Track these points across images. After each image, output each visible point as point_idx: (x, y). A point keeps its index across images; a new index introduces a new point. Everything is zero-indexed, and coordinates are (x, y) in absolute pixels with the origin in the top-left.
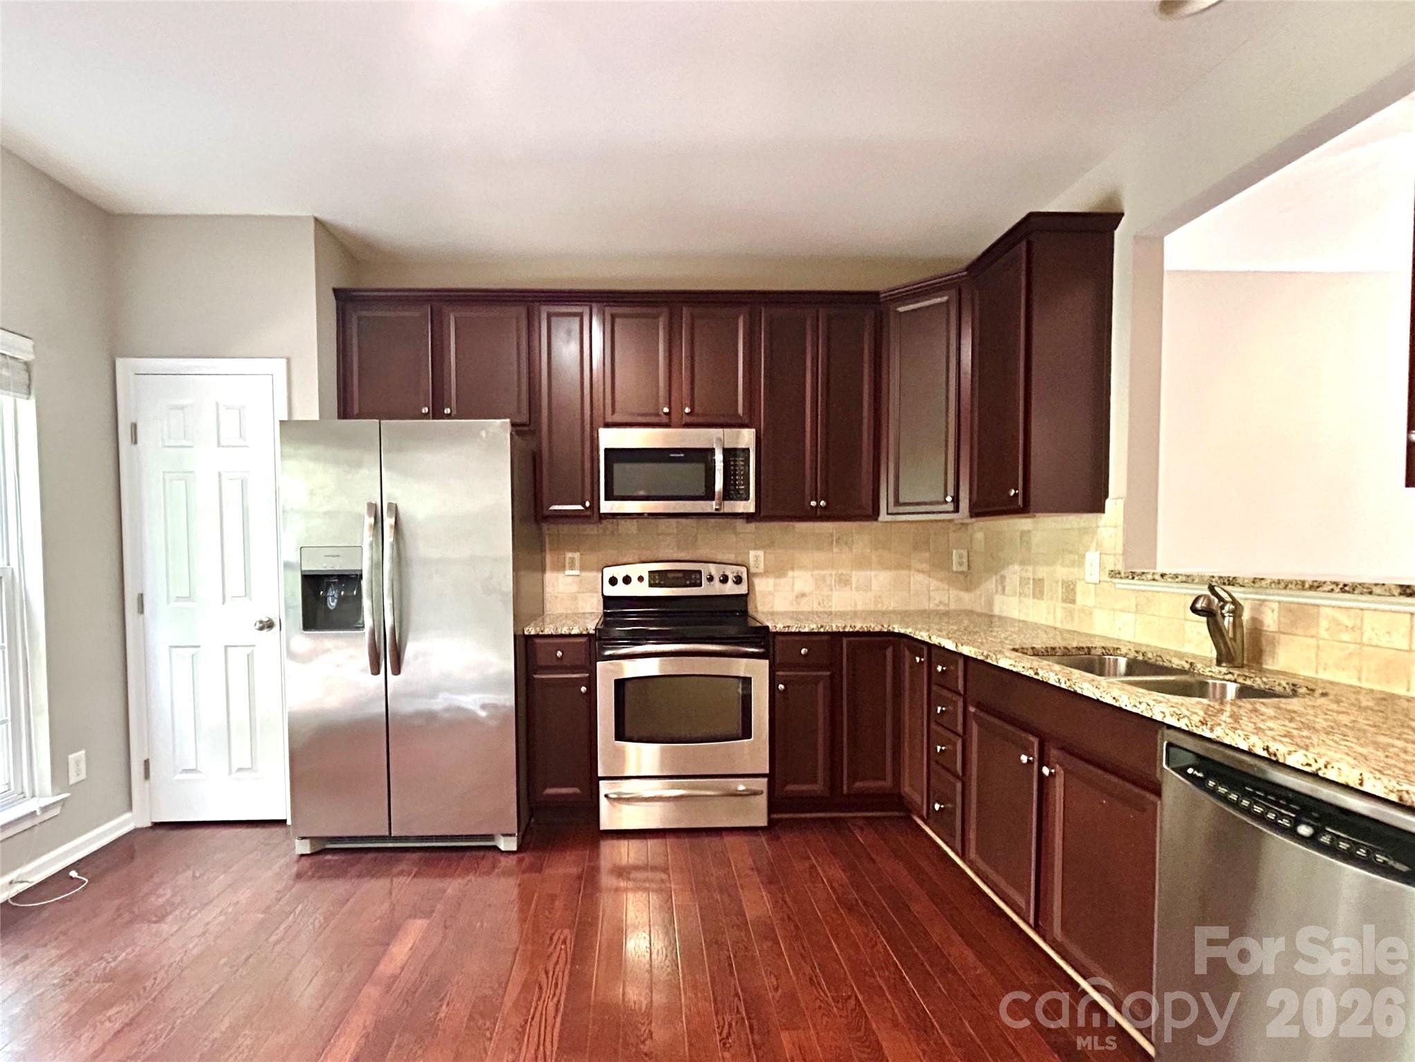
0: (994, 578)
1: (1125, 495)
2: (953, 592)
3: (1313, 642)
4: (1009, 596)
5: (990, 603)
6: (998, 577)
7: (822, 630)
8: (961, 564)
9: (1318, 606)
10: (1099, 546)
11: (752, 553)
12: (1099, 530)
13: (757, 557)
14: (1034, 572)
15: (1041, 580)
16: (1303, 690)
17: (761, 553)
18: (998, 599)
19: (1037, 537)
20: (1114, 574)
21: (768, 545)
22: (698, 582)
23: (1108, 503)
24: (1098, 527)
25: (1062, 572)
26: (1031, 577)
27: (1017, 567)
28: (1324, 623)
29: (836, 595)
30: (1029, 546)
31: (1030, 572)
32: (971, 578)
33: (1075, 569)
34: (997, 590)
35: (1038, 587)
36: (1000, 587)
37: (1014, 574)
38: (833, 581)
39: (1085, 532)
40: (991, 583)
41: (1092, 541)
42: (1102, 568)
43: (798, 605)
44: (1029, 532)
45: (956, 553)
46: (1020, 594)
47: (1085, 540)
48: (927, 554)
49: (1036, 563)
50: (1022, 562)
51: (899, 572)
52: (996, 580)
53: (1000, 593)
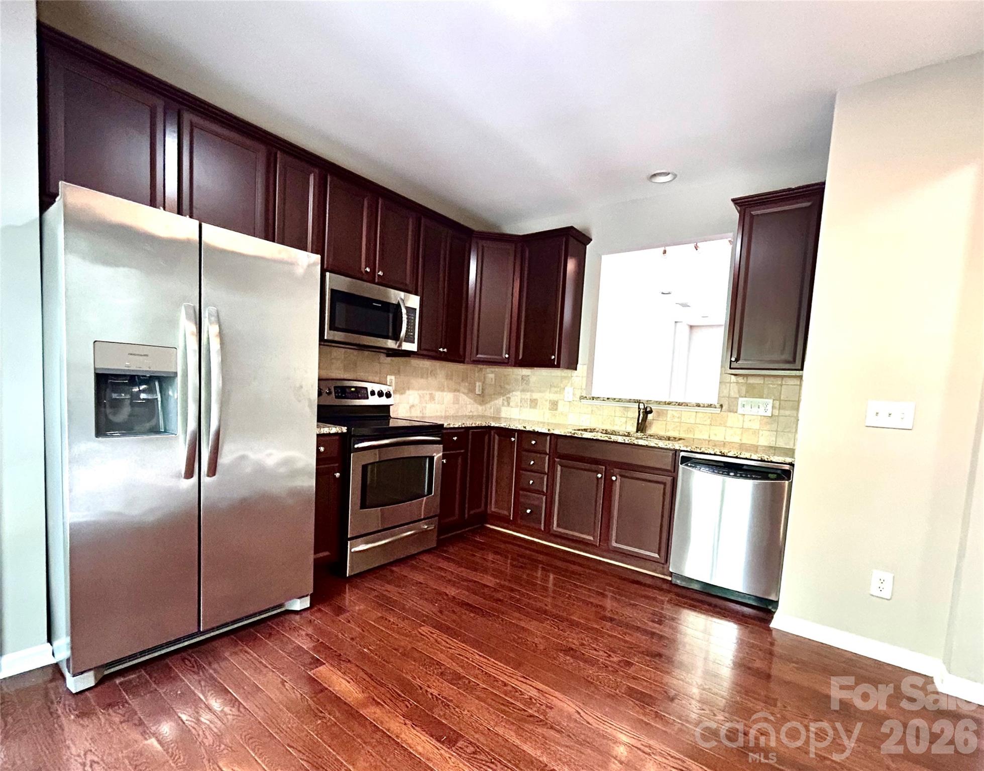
0: (502, 399)
1: (587, 362)
2: (476, 405)
3: (665, 422)
4: (512, 407)
5: (498, 411)
6: (505, 398)
7: (463, 426)
8: (479, 391)
9: (667, 410)
10: (572, 385)
11: (389, 377)
12: (573, 378)
13: (391, 380)
14: (531, 395)
15: (536, 400)
16: (672, 438)
17: (393, 377)
18: (504, 409)
19: (533, 379)
20: (582, 398)
21: (397, 373)
22: (366, 395)
23: (578, 366)
24: (572, 377)
25: (550, 396)
26: (529, 398)
27: (518, 393)
28: (669, 416)
29: (428, 406)
30: (528, 383)
31: (528, 396)
32: (482, 398)
33: (558, 395)
34: (503, 405)
35: (534, 403)
36: (506, 403)
37: (516, 396)
38: (427, 397)
39: (565, 377)
40: (499, 401)
41: (568, 383)
42: (574, 395)
43: (411, 412)
44: (528, 376)
45: (478, 384)
46: (521, 406)
47: (565, 381)
48: (467, 384)
49: (532, 391)
50: (523, 391)
51: (456, 393)
52: (503, 400)
53: (506, 406)
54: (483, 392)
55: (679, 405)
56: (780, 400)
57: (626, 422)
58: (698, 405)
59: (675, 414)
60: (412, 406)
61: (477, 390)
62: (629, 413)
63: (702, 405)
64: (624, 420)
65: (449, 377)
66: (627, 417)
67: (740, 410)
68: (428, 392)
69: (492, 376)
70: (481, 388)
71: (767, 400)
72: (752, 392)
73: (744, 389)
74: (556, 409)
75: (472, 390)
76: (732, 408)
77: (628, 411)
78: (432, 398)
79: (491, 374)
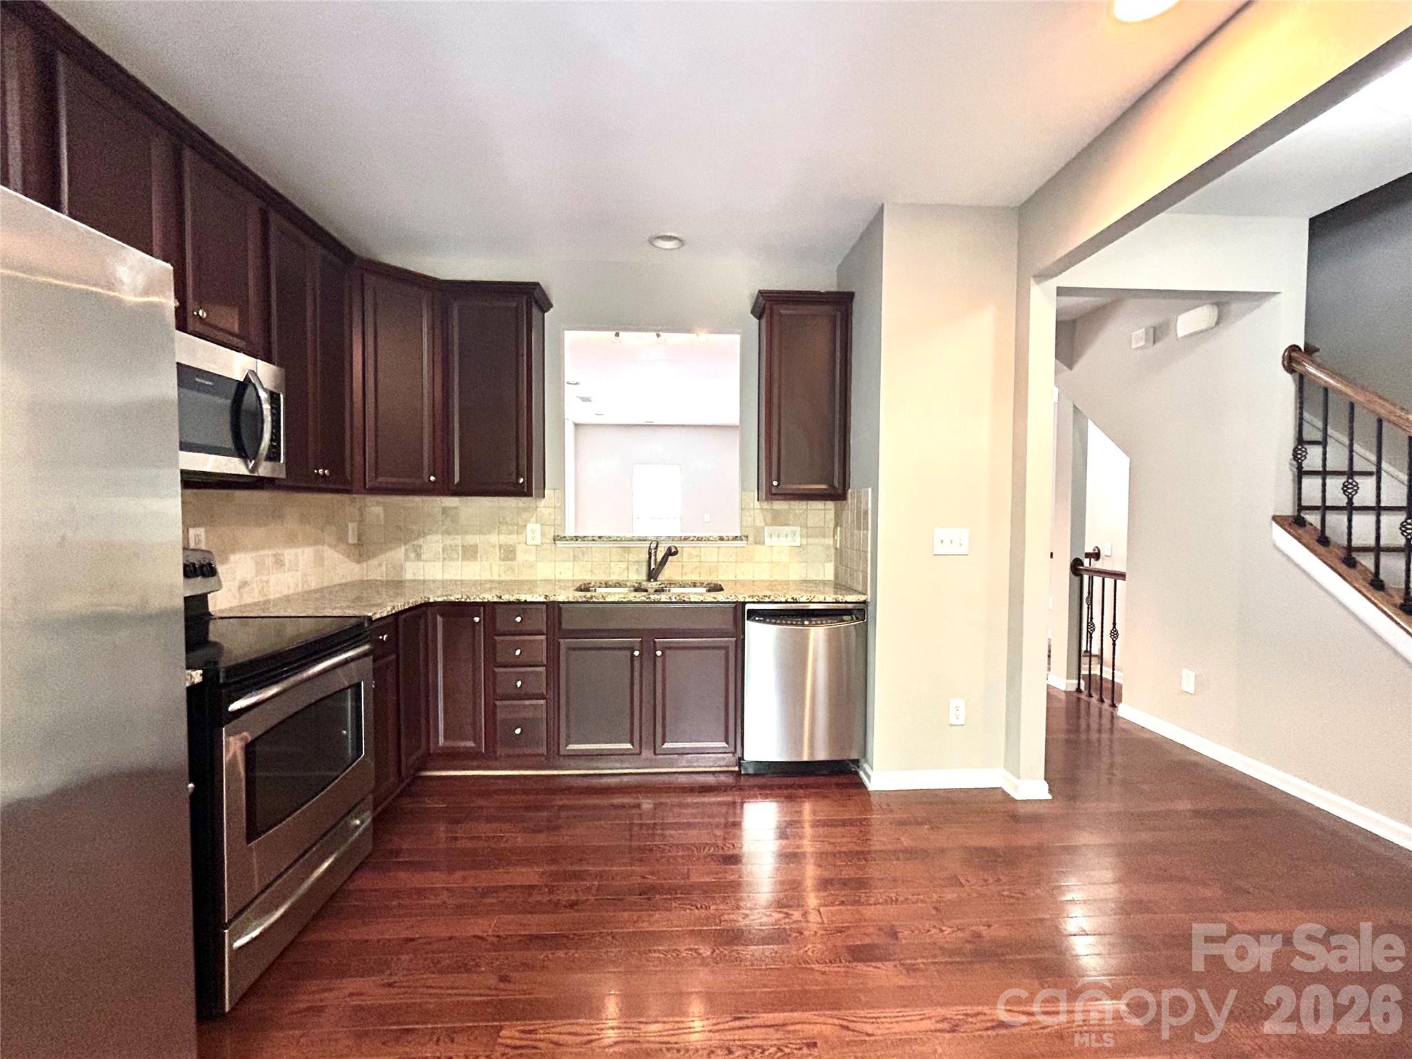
0: (403, 549)
2: (349, 564)
4: (428, 562)
5: (398, 570)
6: (409, 547)
8: (354, 538)
10: (538, 520)
12: (537, 510)
14: (464, 540)
15: (474, 546)
17: (201, 531)
18: (412, 567)
19: (465, 513)
20: (557, 538)
23: (546, 491)
24: (537, 507)
25: (500, 538)
26: (459, 544)
27: (437, 537)
29: (273, 579)
30: (455, 520)
31: (458, 540)
32: (361, 550)
33: (515, 536)
34: (407, 558)
35: (470, 553)
36: (412, 555)
37: (433, 544)
38: (269, 561)
39: (525, 510)
40: (399, 553)
41: (532, 517)
42: (543, 534)
43: (241, 596)
44: (455, 508)
45: (351, 526)
46: (444, 559)
47: (525, 515)
48: (334, 528)
49: (466, 533)
50: (447, 532)
51: (316, 548)
52: (406, 550)
53: (413, 561)
54: (359, 539)
55: (698, 540)
56: (807, 527)
57: (628, 568)
58: (721, 539)
59: (694, 552)
60: (244, 584)
61: (350, 538)
62: (631, 555)
63: (726, 538)
64: (624, 565)
65: (304, 519)
66: (628, 561)
67: (767, 540)
68: (270, 552)
69: (379, 510)
70: (356, 533)
71: (793, 528)
72: (777, 520)
73: (769, 517)
74: (513, 559)
75: (341, 538)
76: (758, 539)
77: (629, 553)
78: (279, 563)
79: (376, 507)
